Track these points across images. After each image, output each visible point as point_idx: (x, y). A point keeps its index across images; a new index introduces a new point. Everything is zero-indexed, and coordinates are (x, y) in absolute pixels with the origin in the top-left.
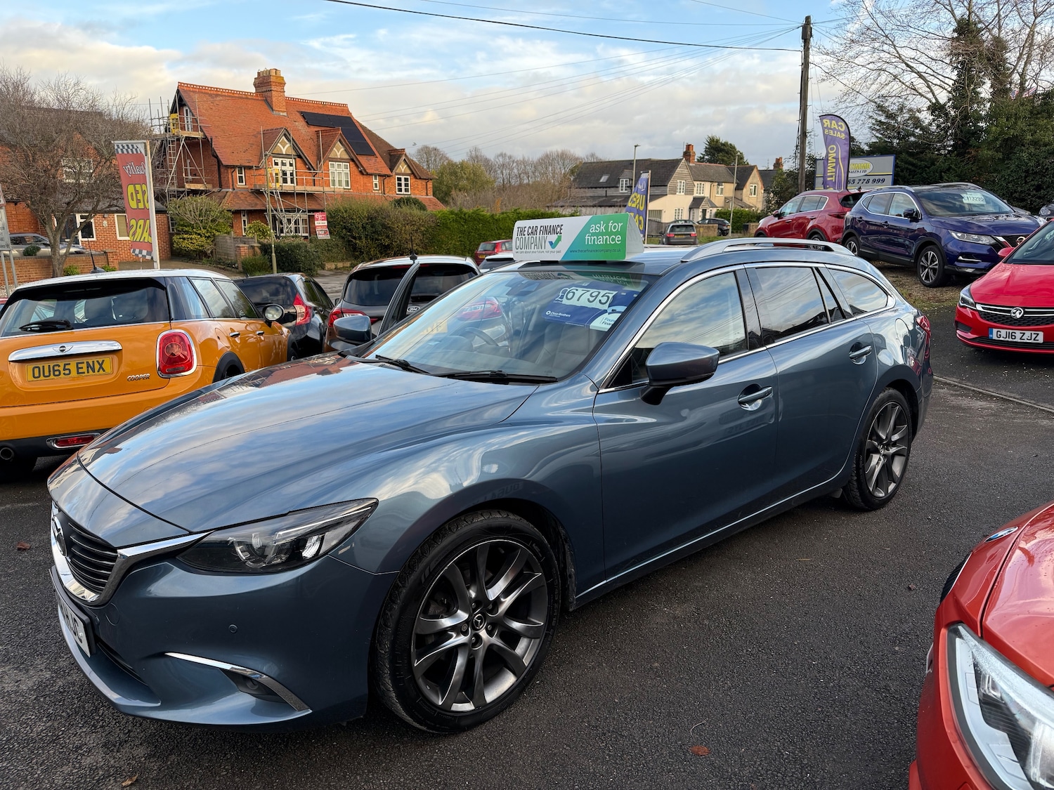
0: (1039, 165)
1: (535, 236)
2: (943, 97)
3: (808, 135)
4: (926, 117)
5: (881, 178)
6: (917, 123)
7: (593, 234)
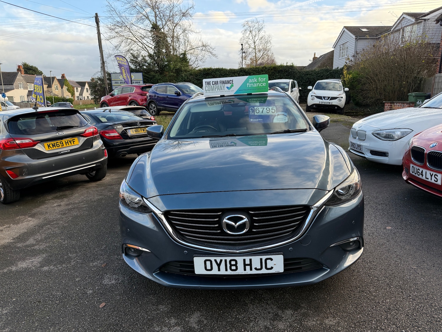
1: (217, 85)
3: (105, 63)
5: (139, 81)
7: (251, 83)
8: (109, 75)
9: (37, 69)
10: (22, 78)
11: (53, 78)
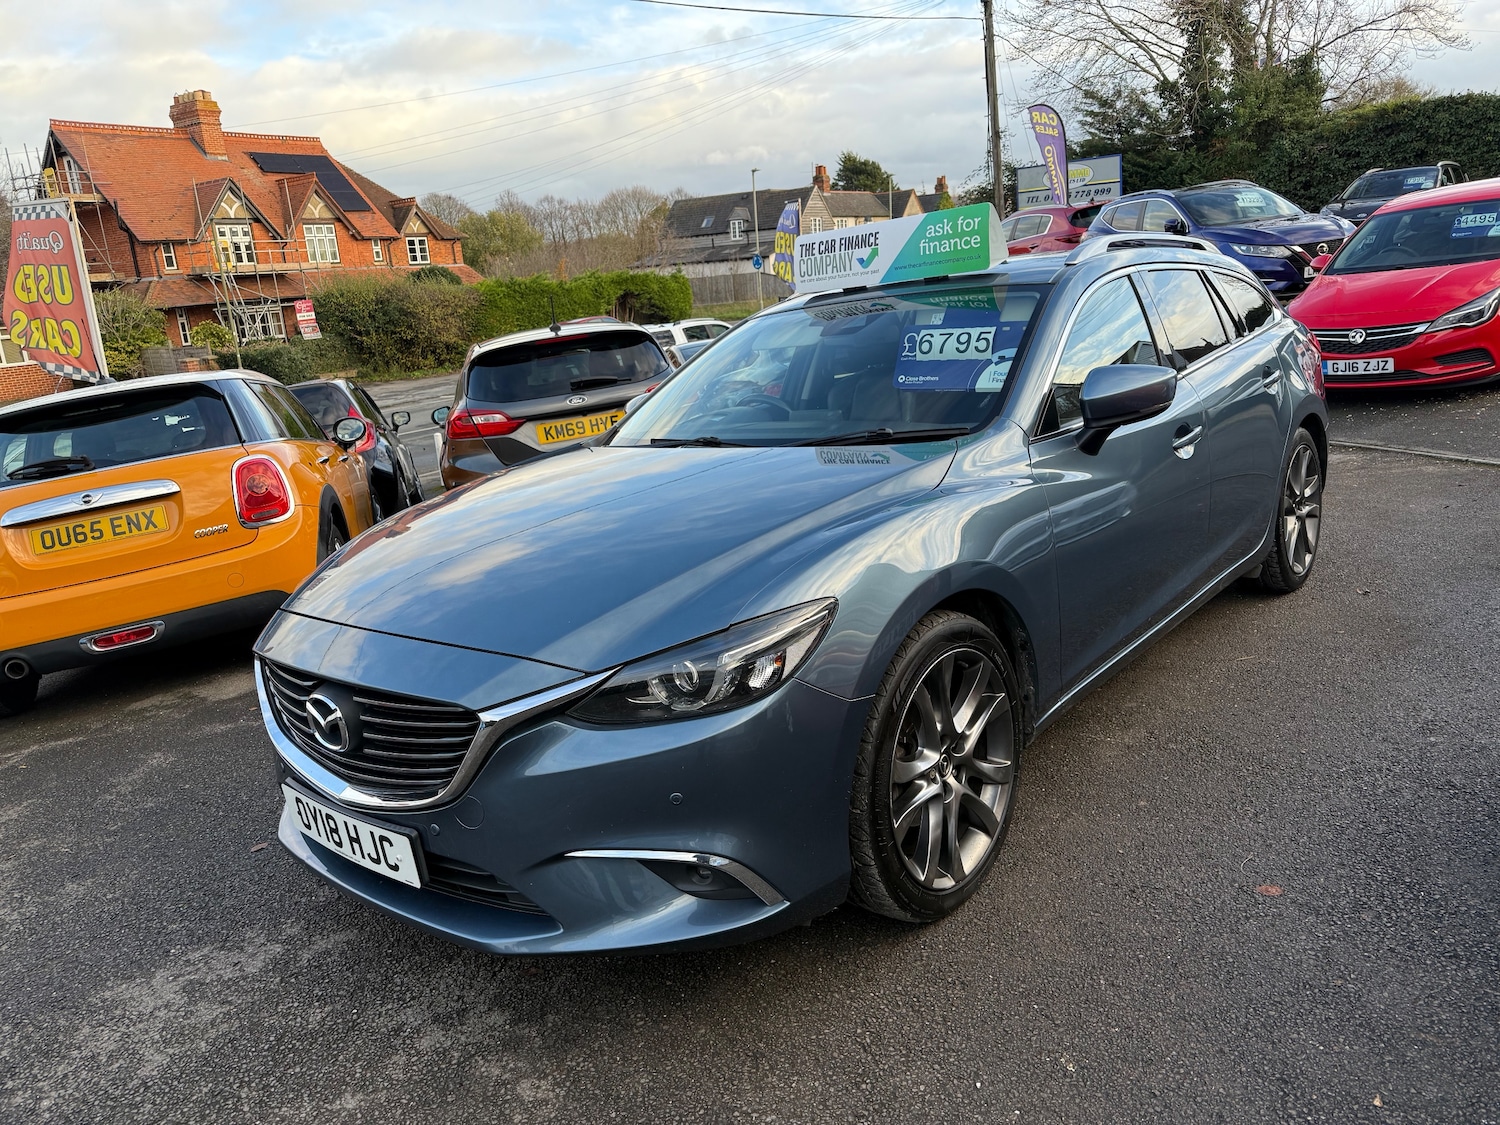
0: (1305, 155)
1: (832, 255)
2: (1173, 73)
3: (1002, 135)
4: (1154, 100)
5: (1106, 187)
6: (1144, 109)
7: (932, 239)
8: (1014, 171)
9: (879, 168)
10: (820, 204)
11: (908, 194)
